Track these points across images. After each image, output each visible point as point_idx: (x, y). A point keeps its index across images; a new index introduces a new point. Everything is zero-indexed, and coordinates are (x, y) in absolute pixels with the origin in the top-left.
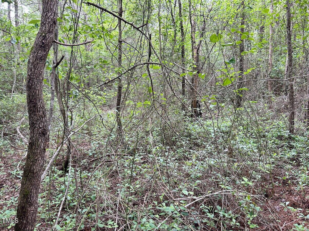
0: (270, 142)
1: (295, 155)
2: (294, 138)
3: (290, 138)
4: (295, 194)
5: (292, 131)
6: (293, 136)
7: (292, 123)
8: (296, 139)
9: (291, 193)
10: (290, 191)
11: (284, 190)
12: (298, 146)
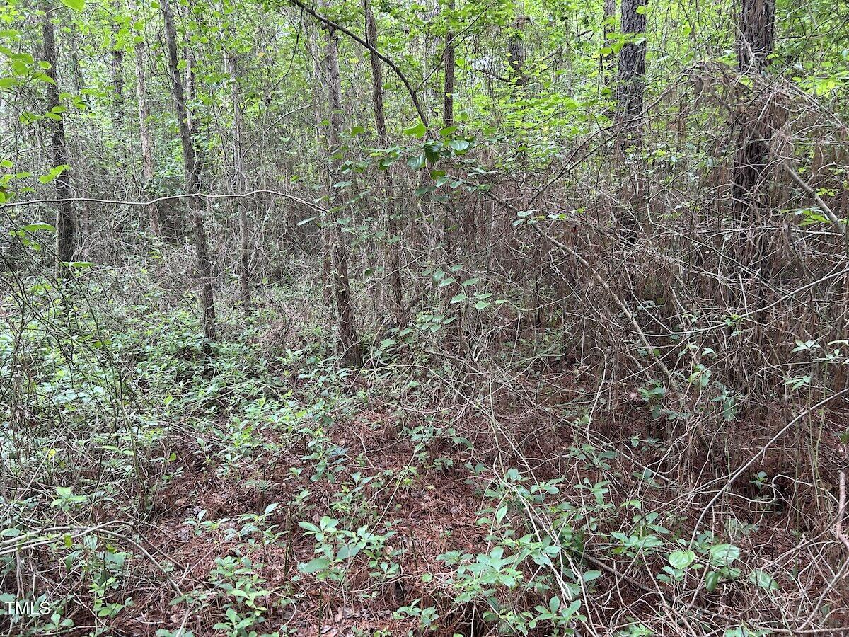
0: (158, 369)
1: (217, 390)
2: (217, 350)
3: (207, 350)
4: (223, 486)
5: (210, 334)
6: (213, 345)
7: (210, 313)
8: (222, 350)
9: (214, 486)
10: (212, 482)
11: (197, 484)
12: (226, 368)
